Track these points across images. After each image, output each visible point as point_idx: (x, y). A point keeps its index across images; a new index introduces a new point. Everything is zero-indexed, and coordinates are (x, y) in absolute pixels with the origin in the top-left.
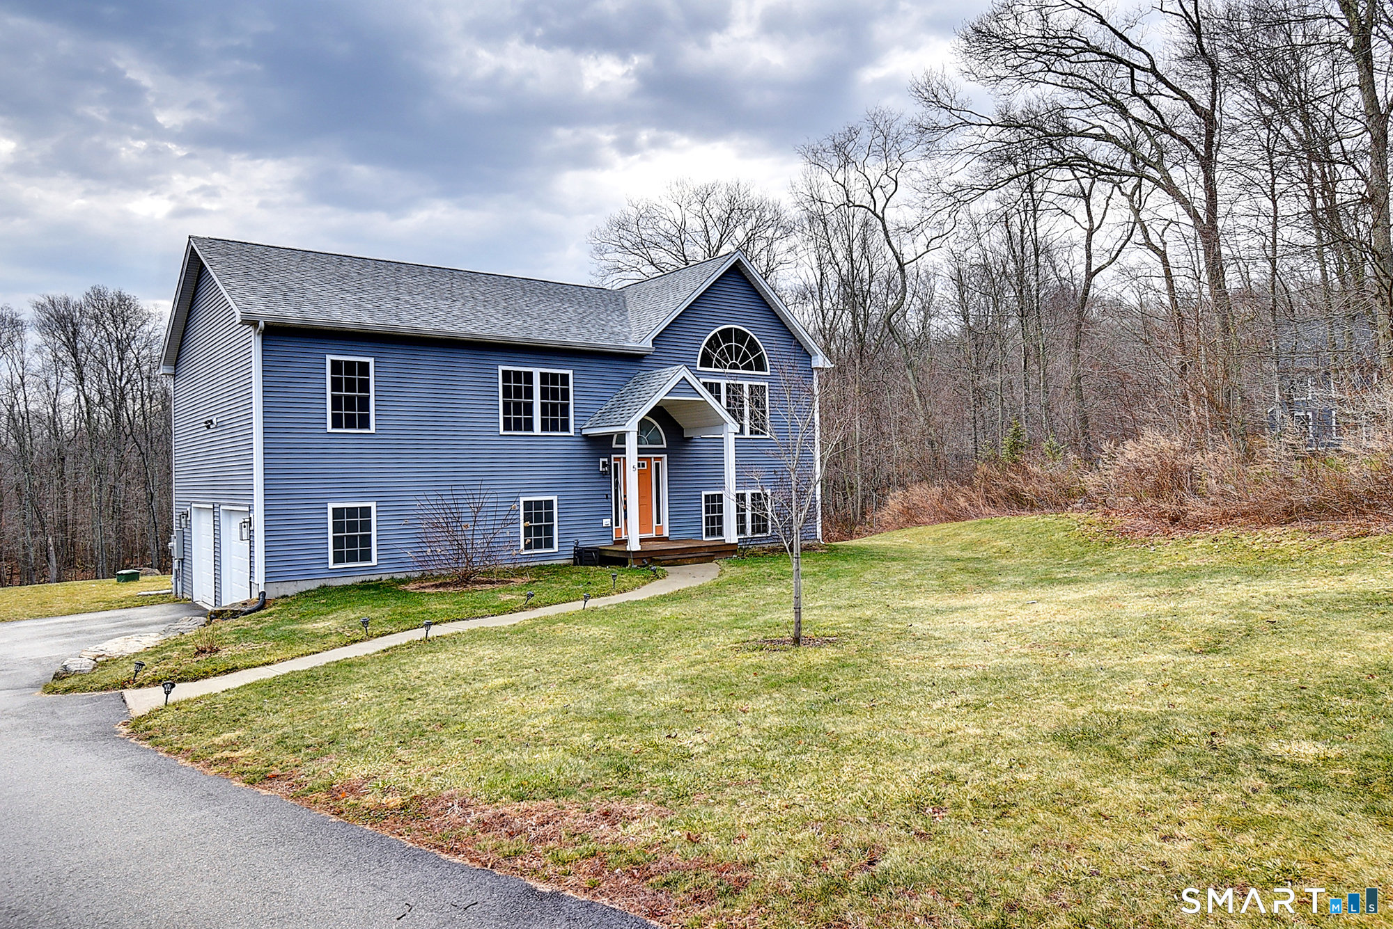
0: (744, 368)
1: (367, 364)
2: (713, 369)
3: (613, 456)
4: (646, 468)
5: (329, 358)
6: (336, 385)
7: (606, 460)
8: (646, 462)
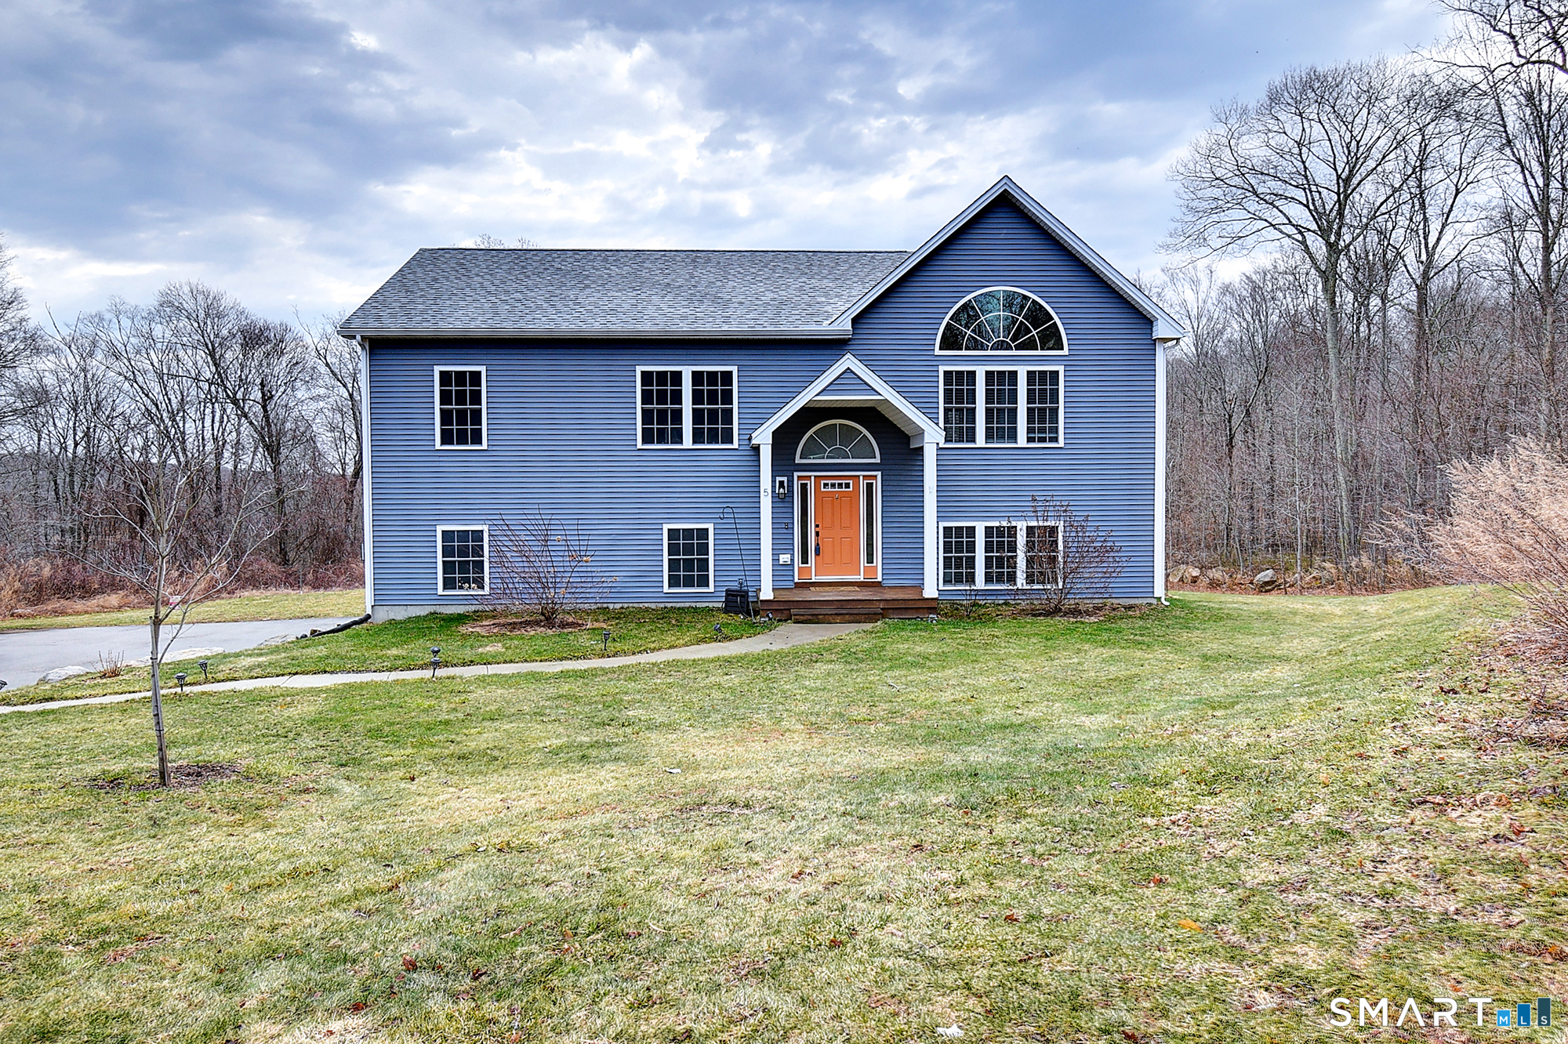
0: (1018, 348)
1: (479, 373)
2: (964, 352)
3: (796, 474)
4: (851, 489)
5: (437, 369)
6: (445, 398)
7: (785, 479)
8: (851, 482)
